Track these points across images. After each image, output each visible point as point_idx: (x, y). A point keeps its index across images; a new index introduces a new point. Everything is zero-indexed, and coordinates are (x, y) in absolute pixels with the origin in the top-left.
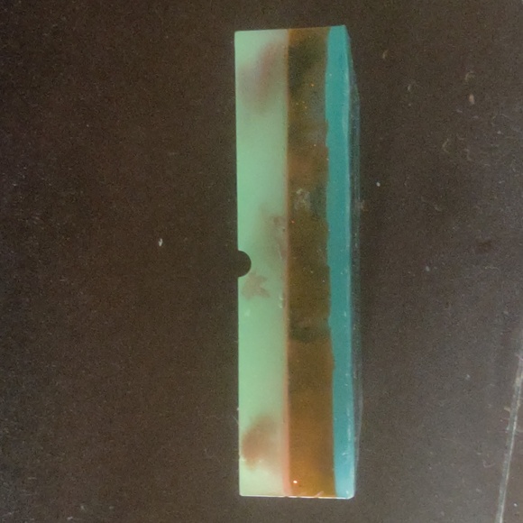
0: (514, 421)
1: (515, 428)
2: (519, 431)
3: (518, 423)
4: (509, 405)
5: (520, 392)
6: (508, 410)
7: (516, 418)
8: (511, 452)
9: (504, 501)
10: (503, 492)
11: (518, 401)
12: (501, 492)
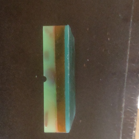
3: (124, 115)
5: (124, 108)
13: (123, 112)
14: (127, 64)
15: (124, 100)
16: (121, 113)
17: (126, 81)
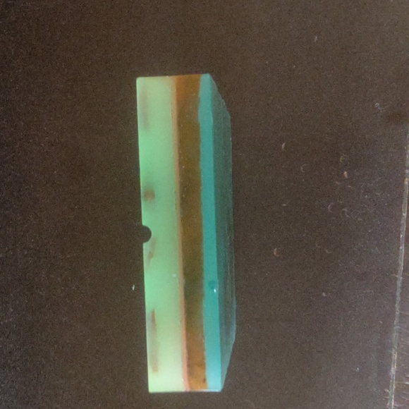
13: (391, 391)
14: (402, 248)
15: (395, 356)
16: (387, 394)
17: (398, 299)
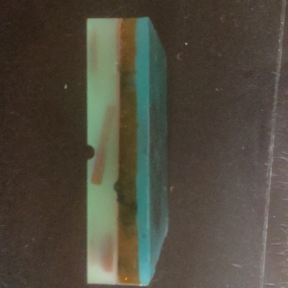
0: (270, 170)
1: (271, 174)
2: (273, 175)
3: (273, 171)
4: (267, 162)
5: (272, 154)
6: (267, 164)
7: (271, 168)
8: (270, 188)
9: (268, 215)
10: (267, 211)
11: (272, 159)
12: (266, 210)
